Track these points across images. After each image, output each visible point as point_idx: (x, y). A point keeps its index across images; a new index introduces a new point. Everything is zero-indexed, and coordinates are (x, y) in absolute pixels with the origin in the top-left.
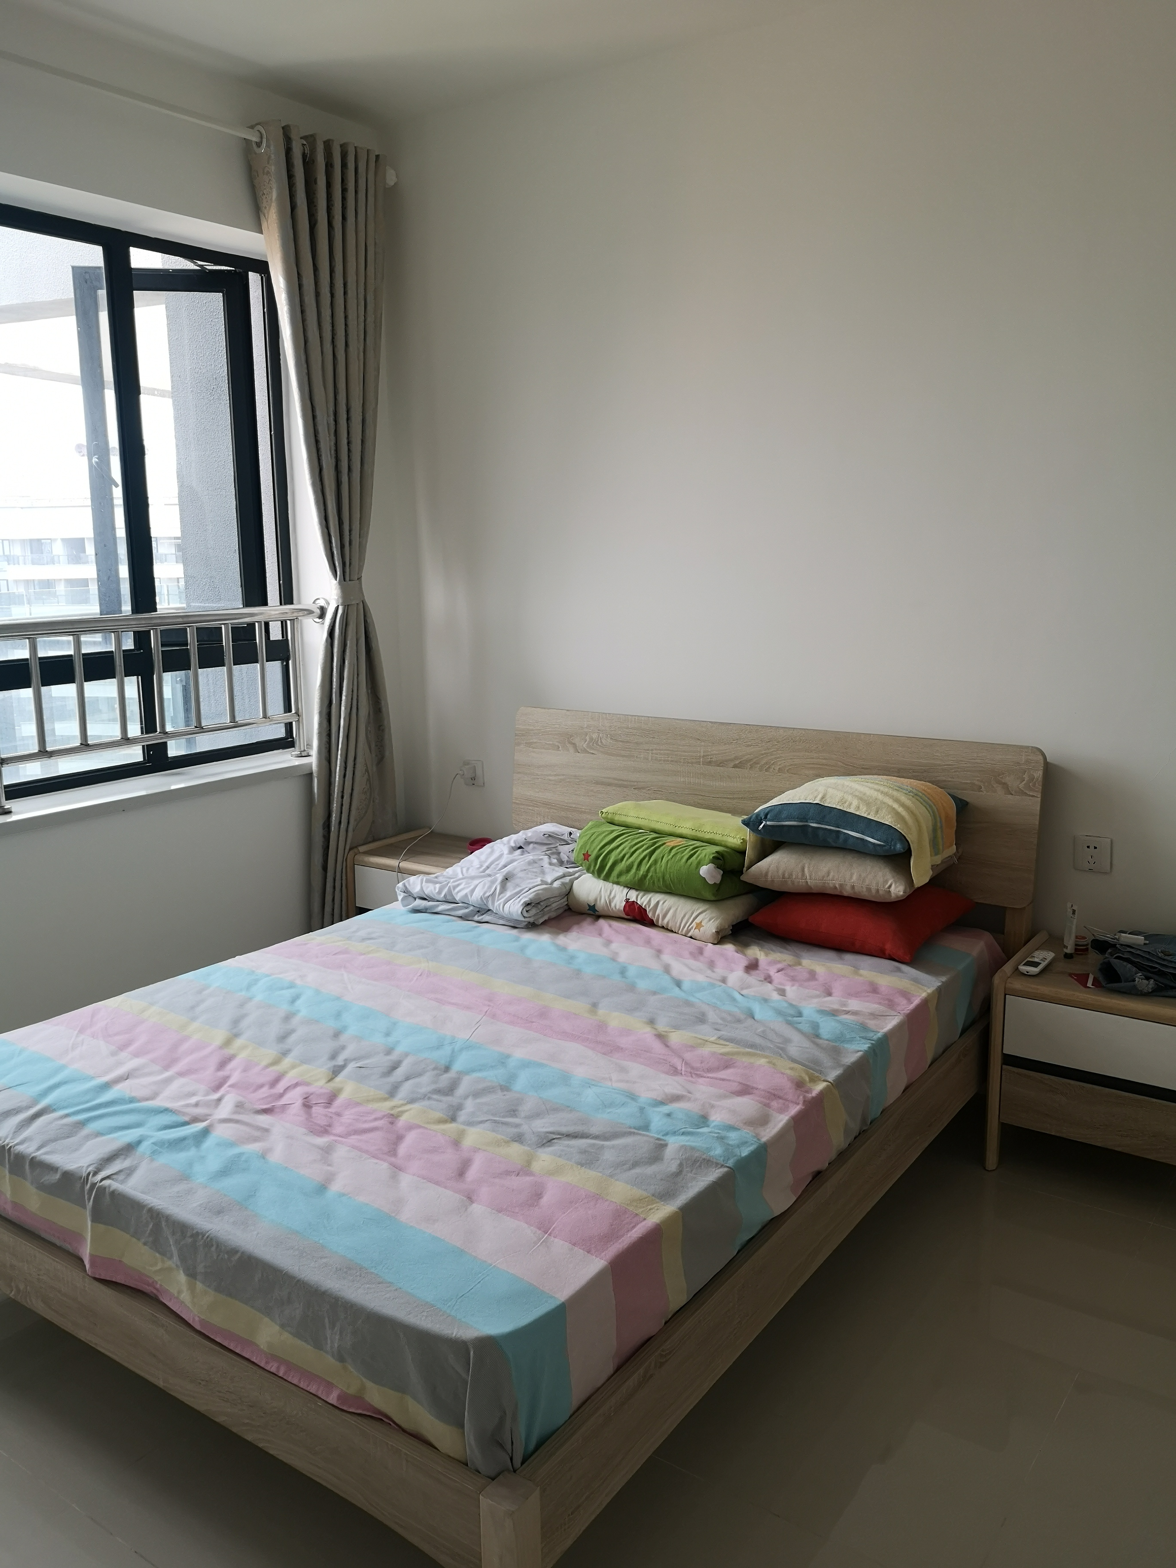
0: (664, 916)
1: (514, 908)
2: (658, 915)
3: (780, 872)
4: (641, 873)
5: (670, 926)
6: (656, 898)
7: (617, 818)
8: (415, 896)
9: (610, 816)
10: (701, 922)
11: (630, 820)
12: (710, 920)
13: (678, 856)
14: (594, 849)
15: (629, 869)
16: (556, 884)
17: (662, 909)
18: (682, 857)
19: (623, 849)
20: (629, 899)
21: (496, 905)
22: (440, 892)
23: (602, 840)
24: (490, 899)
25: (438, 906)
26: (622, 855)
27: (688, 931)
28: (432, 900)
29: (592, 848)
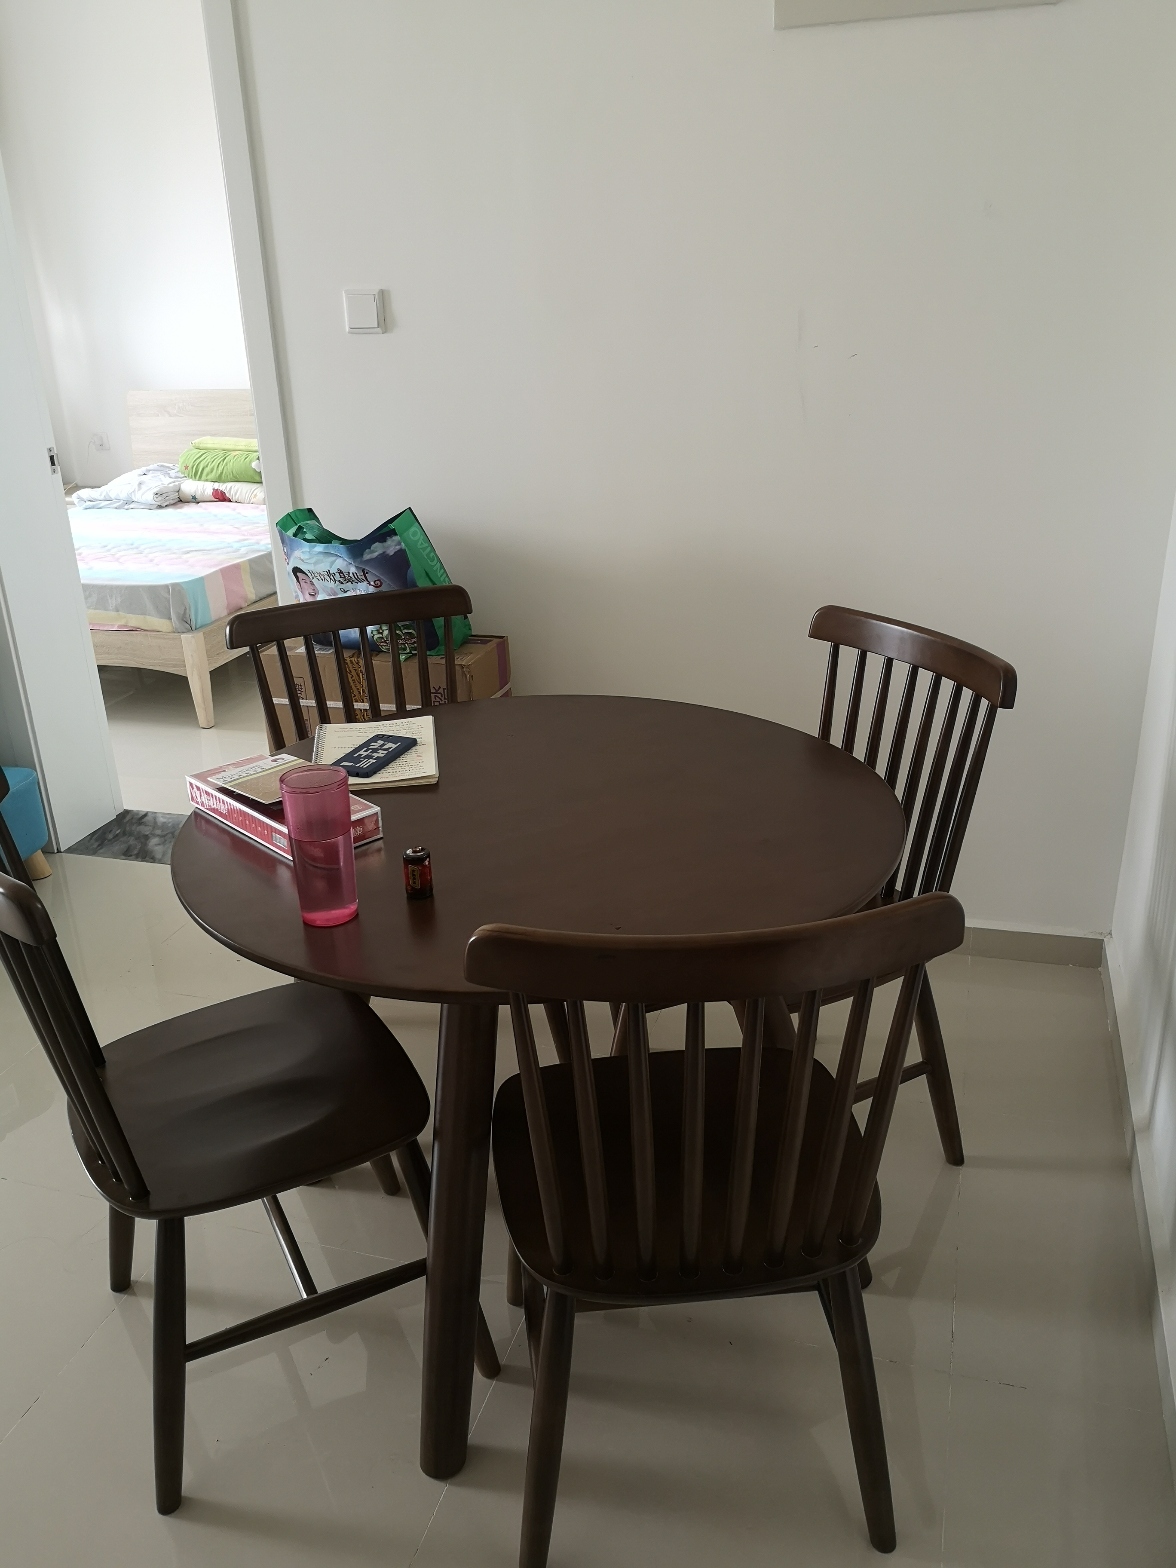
0: (236, 494)
1: (149, 497)
2: (232, 495)
4: (219, 471)
5: (239, 499)
6: (230, 485)
7: (201, 446)
8: (85, 499)
9: (197, 445)
10: (256, 494)
11: (209, 446)
13: (239, 460)
14: (190, 463)
15: (212, 471)
16: (171, 485)
17: (234, 491)
18: (241, 460)
19: (208, 460)
20: (215, 489)
21: (137, 497)
22: (101, 495)
23: (194, 457)
24: (133, 494)
25: (101, 503)
26: (207, 463)
27: (250, 500)
28: (97, 500)
29: (189, 462)
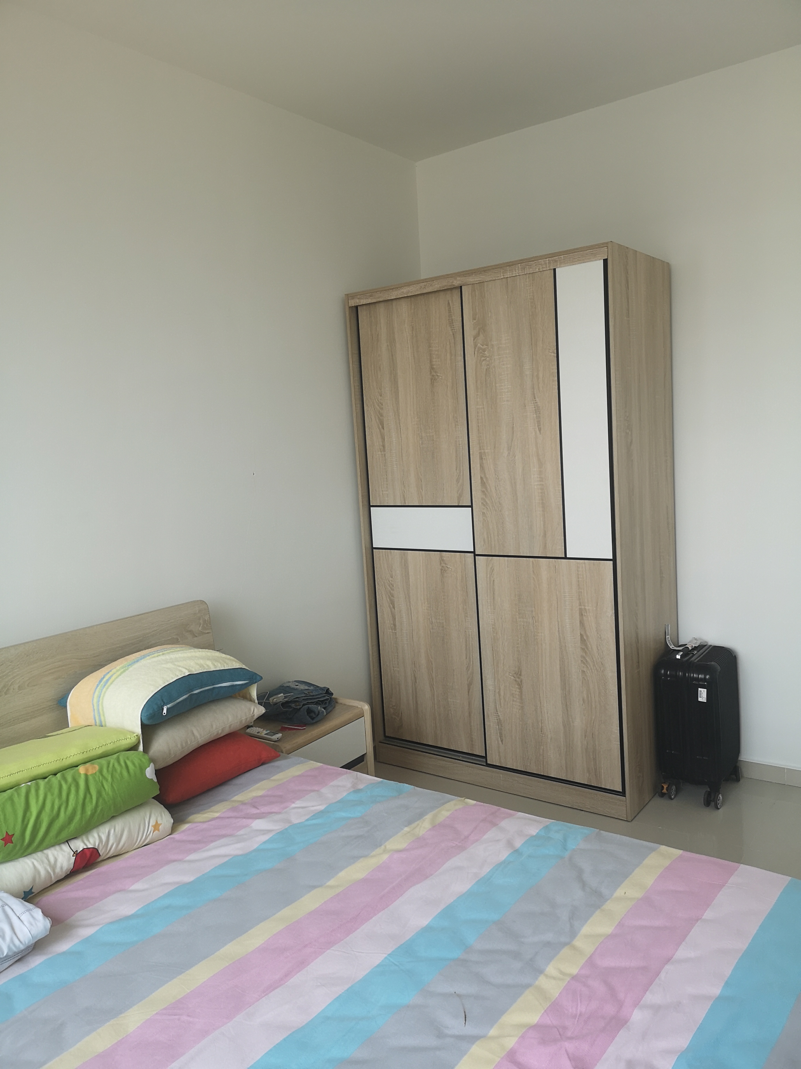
0: (117, 843)
2: (111, 846)
3: (179, 746)
4: (89, 813)
10: (157, 822)
12: (161, 816)
15: (69, 821)
17: (115, 837)
20: (77, 851)
